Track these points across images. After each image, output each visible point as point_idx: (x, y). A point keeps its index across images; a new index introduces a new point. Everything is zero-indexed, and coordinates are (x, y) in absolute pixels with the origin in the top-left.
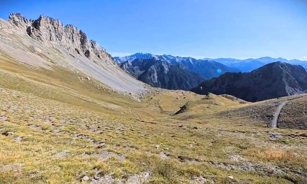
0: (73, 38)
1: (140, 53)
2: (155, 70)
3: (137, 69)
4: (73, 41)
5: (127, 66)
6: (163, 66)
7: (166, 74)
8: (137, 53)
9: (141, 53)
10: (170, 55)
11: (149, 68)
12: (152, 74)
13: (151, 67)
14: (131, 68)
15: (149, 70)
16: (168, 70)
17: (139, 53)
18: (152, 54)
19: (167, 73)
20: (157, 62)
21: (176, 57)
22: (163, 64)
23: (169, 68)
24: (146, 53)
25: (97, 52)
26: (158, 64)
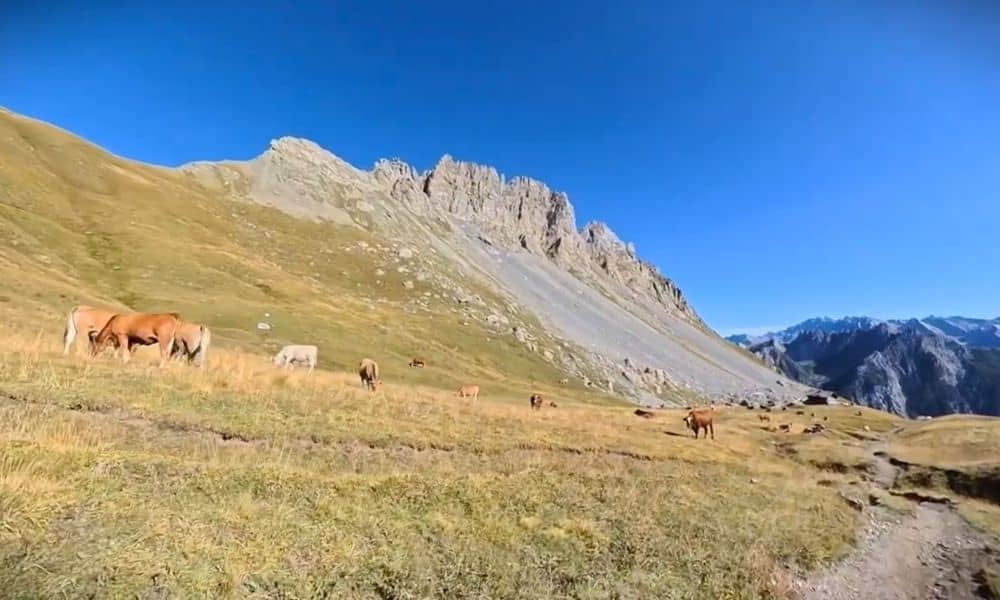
0: (520, 209)
1: (822, 317)
2: (892, 374)
3: (806, 368)
4: (520, 216)
5: (767, 356)
6: (930, 355)
7: (950, 387)
8: (809, 321)
9: (826, 318)
10: (958, 319)
11: (862, 364)
12: (877, 388)
13: (871, 357)
14: (784, 363)
15: (863, 368)
16: (964, 372)
17: (818, 320)
18: (868, 316)
19: (954, 382)
20: (898, 340)
21: (995, 322)
22: (927, 346)
23: (964, 362)
24: (846, 318)
25: (602, 253)
26: (902, 346)
